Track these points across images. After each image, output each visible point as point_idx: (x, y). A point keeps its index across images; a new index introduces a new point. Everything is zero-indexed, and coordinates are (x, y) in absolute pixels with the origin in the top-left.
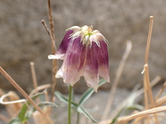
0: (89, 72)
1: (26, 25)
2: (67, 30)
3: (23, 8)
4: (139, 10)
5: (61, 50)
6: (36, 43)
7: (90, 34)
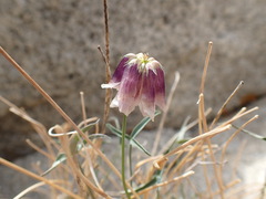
0: (145, 101)
1: (59, 56)
2: (122, 58)
3: (57, 37)
4: (186, 40)
5: (115, 79)
6: (71, 76)
7: (146, 62)
